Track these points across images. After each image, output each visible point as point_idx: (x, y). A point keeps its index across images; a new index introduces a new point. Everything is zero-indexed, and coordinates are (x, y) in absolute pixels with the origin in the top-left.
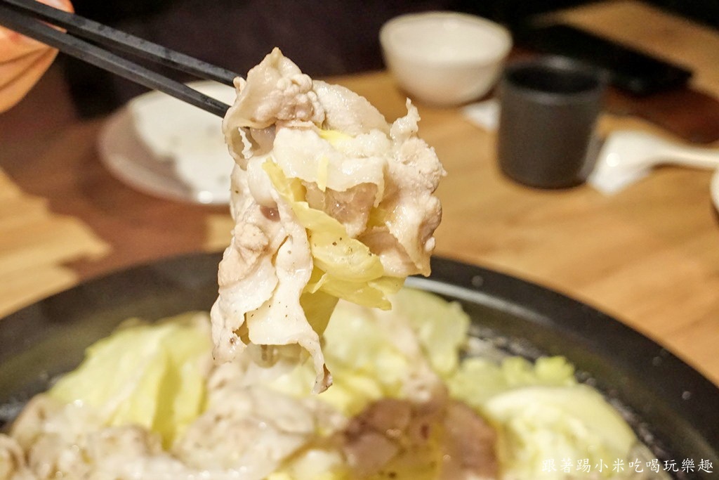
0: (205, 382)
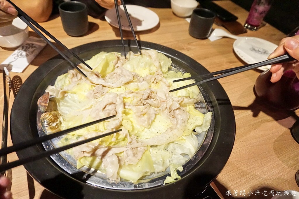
0: (114, 66)
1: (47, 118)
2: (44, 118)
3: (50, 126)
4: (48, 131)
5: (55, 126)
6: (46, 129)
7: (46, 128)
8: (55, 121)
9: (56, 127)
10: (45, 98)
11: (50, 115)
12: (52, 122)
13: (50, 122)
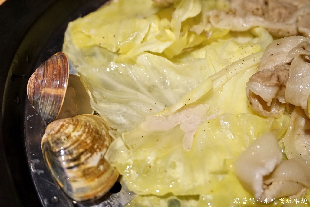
1: (68, 137)
2: (58, 139)
3: (83, 167)
4: (75, 186)
5: (98, 166)
6: (66, 177)
7: (70, 174)
8: (96, 147)
9: (101, 168)
10: (54, 69)
11: (76, 126)
12: (86, 150)
13: (81, 150)
